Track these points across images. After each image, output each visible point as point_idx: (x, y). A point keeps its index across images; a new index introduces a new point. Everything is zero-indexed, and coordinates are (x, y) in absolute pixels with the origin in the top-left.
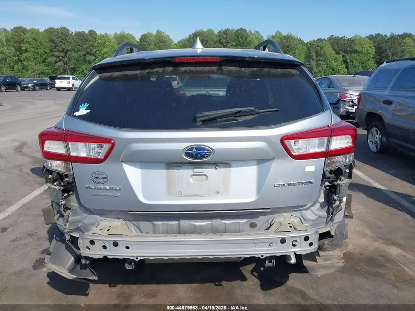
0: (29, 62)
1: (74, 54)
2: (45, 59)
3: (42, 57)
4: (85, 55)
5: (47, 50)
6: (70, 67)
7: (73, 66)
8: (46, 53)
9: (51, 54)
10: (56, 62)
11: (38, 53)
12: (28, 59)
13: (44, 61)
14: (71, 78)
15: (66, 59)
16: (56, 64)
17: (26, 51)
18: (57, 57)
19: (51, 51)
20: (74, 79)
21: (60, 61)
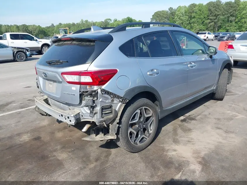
0: (195, 24)
1: (222, 17)
2: (204, 21)
3: (202, 20)
4: (229, 17)
5: (206, 16)
6: (218, 25)
7: (220, 24)
8: (205, 17)
9: (207, 18)
10: (210, 23)
11: (200, 19)
12: (194, 23)
13: (203, 23)
14: (207, 33)
15: (216, 20)
16: (210, 24)
17: (194, 17)
18: (211, 20)
19: (208, 16)
20: (209, 33)
21: (212, 22)
